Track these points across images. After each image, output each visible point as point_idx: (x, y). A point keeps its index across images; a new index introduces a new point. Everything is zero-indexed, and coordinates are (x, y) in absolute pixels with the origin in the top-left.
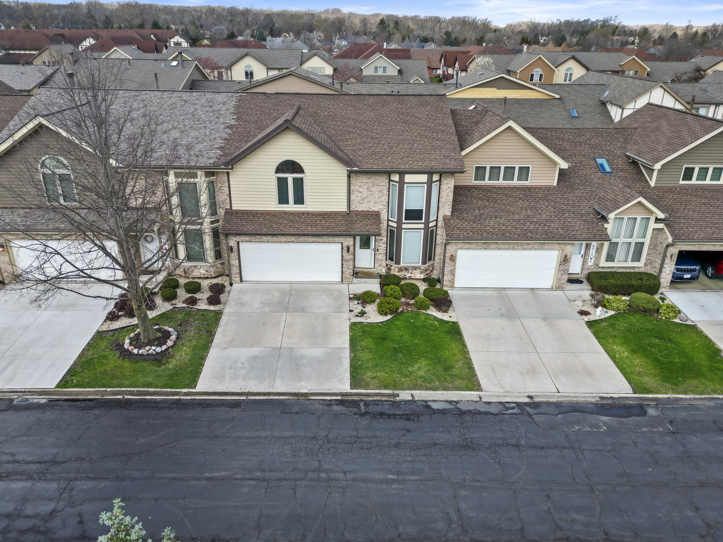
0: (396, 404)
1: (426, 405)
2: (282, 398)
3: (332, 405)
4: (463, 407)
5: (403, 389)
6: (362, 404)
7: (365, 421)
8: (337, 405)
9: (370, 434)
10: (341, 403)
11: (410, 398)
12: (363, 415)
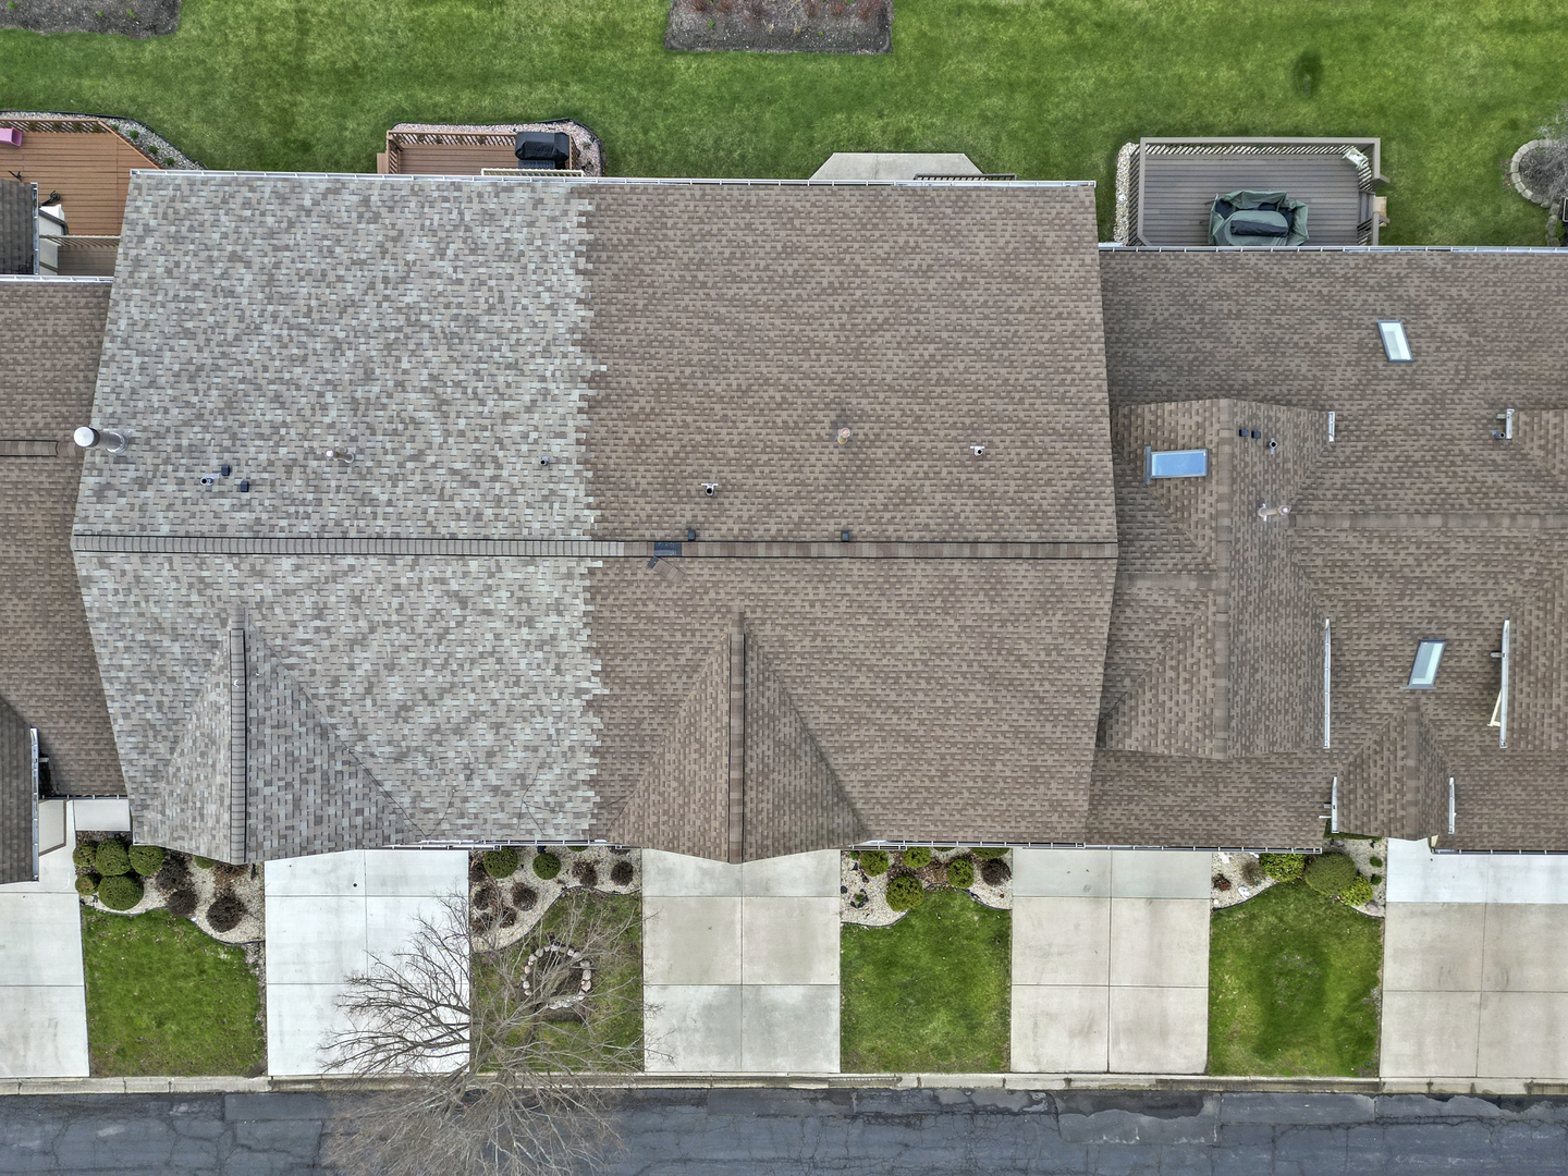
0: (895, 1096)
1: (934, 1096)
2: (755, 1085)
3: (816, 1099)
4: (979, 1102)
5: (909, 1071)
6: (854, 1096)
7: (856, 1129)
8: (824, 1099)
9: (861, 1153)
10: (828, 1094)
11: (915, 1085)
12: (854, 1117)
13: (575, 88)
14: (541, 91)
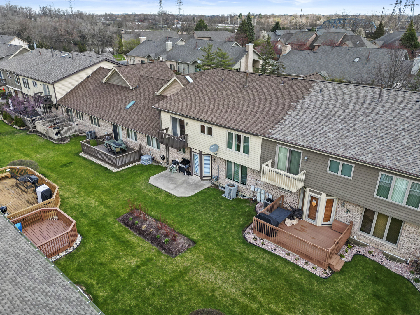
13: (238, 250)
14: (252, 256)
